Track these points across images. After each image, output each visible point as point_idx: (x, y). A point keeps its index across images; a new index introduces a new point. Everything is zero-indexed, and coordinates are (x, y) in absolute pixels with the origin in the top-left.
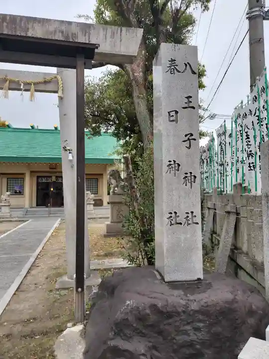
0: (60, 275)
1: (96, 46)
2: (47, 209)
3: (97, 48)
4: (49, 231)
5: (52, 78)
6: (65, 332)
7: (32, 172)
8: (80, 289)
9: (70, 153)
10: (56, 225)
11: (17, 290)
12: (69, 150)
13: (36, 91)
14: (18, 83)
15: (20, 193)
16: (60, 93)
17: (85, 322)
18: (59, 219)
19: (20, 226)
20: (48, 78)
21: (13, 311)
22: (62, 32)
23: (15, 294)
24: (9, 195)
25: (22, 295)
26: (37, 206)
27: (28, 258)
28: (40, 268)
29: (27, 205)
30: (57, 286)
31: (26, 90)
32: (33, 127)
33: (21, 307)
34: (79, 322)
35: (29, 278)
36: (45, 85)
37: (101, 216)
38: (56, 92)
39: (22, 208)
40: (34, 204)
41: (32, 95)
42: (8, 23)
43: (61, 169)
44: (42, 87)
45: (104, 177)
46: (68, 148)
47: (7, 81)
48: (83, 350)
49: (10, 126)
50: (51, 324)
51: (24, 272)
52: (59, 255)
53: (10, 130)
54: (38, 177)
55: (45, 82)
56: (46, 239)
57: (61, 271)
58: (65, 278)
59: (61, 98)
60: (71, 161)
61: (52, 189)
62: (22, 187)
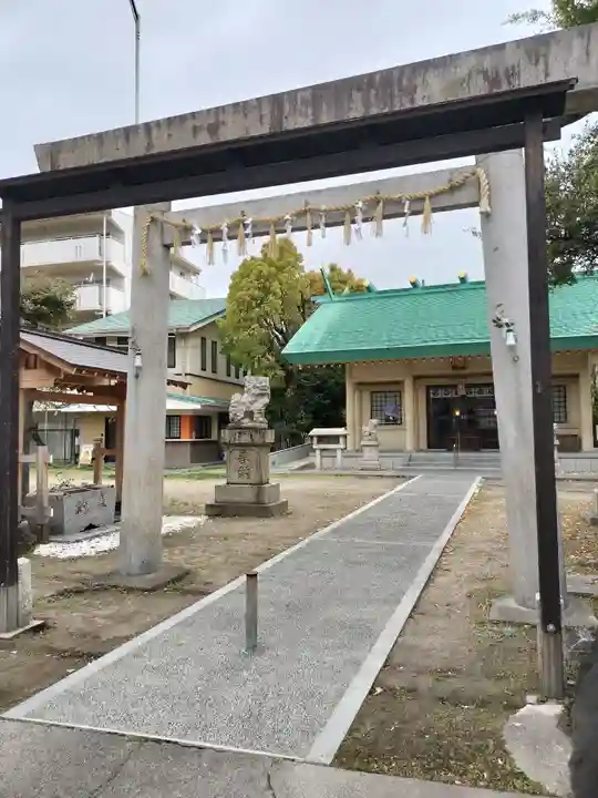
0: (495, 594)
1: (568, 84)
2: (451, 455)
3: (572, 87)
4: (462, 499)
5: (467, 177)
6: (522, 711)
7: (416, 378)
8: (551, 627)
9: (508, 331)
10: (474, 489)
11: (412, 611)
12: (507, 325)
13: (434, 210)
14: (399, 202)
15: (396, 421)
16: (484, 206)
17: (567, 701)
18: (479, 478)
19: (399, 488)
20: (458, 179)
21: (412, 648)
22: (485, 73)
23: (410, 617)
24: (375, 426)
25: (424, 622)
26: (429, 447)
27: (427, 551)
28: (452, 574)
29: (409, 446)
30: (494, 615)
31: (414, 213)
32: (414, 285)
33: (426, 642)
34: (552, 698)
35: (432, 590)
36: (450, 196)
37: (576, 475)
38: (475, 204)
39: (401, 451)
40: (424, 444)
41: (427, 221)
42: (377, 90)
43: (491, 366)
44: (445, 201)
45: (582, 380)
46: (505, 320)
47: (379, 202)
48: (569, 757)
49: (372, 288)
50: (491, 688)
51: (422, 578)
52: (489, 554)
53: (371, 295)
54: (428, 388)
55: (453, 189)
56: (455, 518)
57: (497, 585)
58: (511, 603)
59: (486, 216)
60: (512, 348)
61: (458, 413)
62: (399, 408)
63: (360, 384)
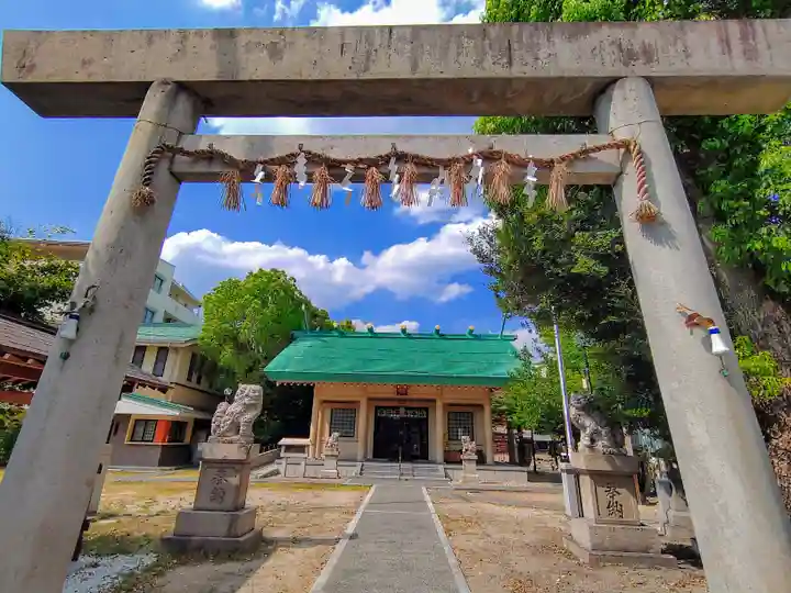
7: (369, 400)
15: (350, 434)
26: (374, 457)
29: (360, 455)
39: (354, 460)
40: (370, 455)
45: (485, 409)
54: (376, 408)
63: (325, 402)
